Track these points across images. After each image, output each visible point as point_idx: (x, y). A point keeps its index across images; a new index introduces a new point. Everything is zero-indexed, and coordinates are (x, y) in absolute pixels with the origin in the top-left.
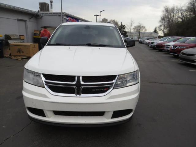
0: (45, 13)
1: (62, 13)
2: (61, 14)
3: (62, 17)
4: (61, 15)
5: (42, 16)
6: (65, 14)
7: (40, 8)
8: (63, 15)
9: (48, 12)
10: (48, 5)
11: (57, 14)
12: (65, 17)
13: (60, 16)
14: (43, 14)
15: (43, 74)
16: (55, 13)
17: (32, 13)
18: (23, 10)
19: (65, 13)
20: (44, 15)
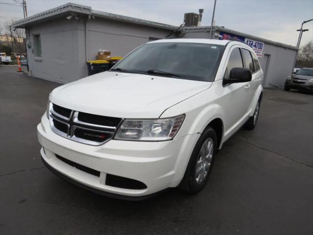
0: (189, 28)
1: (213, 28)
2: (211, 29)
3: (212, 34)
4: (211, 31)
5: (184, 32)
6: (216, 29)
7: (185, 21)
8: (214, 30)
9: (194, 27)
10: (196, 16)
11: (205, 29)
12: (216, 34)
13: (208, 32)
14: (186, 29)
15: (54, 104)
16: (202, 29)
17: (170, 29)
18: (159, 25)
19: (217, 27)
20: (187, 31)
